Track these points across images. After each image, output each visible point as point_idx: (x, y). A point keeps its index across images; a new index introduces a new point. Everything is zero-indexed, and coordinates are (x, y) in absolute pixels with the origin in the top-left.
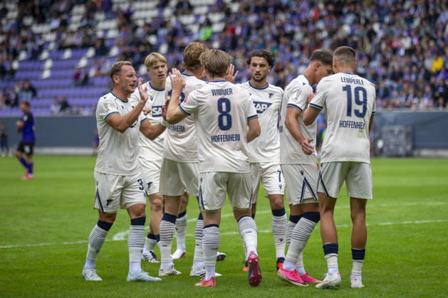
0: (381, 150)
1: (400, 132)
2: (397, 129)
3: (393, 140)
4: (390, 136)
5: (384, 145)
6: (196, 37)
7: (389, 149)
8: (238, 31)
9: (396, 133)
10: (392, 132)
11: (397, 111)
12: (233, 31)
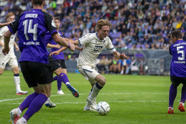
0: (147, 71)
1: (158, 62)
2: (156, 60)
3: (153, 66)
4: (152, 64)
5: (148, 69)
6: (48, 7)
7: (151, 71)
8: (71, 4)
9: (155, 62)
10: (153, 61)
11: (156, 50)
12: (69, 4)
